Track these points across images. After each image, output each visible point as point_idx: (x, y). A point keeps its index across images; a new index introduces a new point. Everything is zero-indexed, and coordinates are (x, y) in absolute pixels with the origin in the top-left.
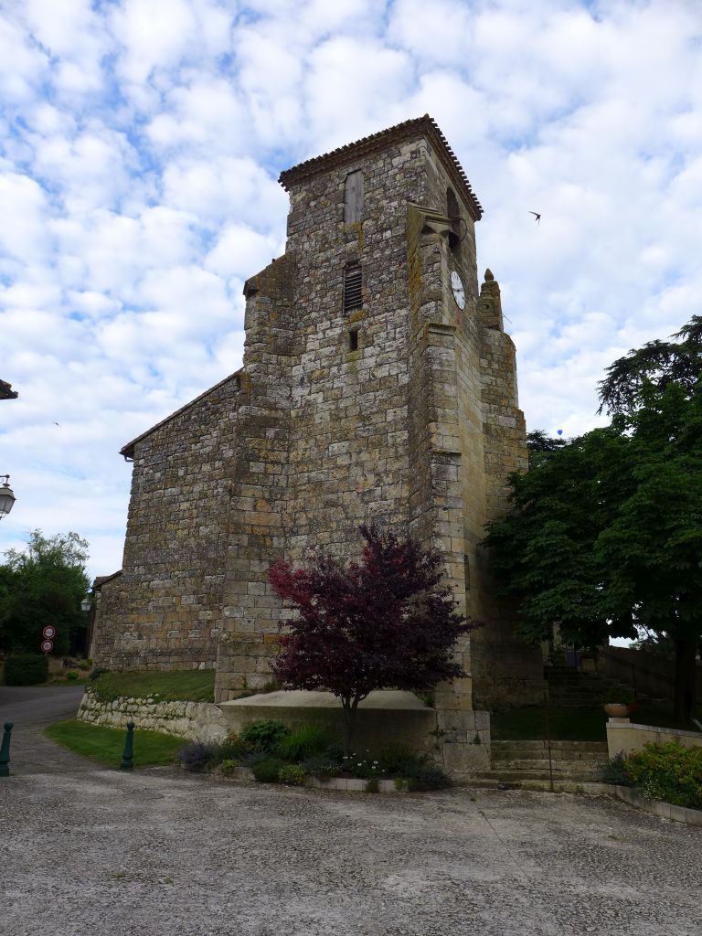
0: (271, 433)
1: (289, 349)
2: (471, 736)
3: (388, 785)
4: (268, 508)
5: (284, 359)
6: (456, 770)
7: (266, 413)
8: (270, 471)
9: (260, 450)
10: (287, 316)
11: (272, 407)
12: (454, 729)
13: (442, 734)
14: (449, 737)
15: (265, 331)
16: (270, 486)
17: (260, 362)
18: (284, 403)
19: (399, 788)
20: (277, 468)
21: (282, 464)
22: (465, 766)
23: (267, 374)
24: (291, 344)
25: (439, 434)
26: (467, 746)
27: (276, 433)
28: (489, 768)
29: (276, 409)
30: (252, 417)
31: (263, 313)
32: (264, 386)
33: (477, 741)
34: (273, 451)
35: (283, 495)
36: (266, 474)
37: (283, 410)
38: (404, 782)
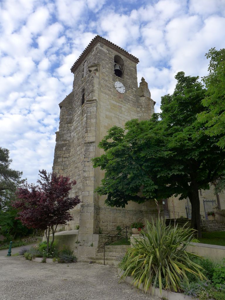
0: (64, 148)
1: (70, 122)
2: (90, 244)
3: (50, 260)
4: (63, 172)
5: (69, 125)
6: (81, 256)
7: (63, 142)
8: (64, 160)
9: (61, 154)
10: (70, 112)
11: (65, 140)
12: (84, 241)
13: (79, 243)
14: (81, 244)
15: (64, 118)
16: (64, 165)
17: (62, 127)
18: (69, 138)
19: (54, 262)
20: (66, 159)
21: (68, 158)
22: (85, 255)
23: (64, 131)
24: (71, 120)
25: (88, 136)
26: (88, 247)
27: (66, 148)
28: (95, 255)
29: (66, 141)
30: (59, 145)
31: (63, 113)
32: (63, 135)
33: (92, 245)
34: (65, 154)
35: (67, 167)
36: (62, 161)
37: (68, 141)
38: (57, 259)
